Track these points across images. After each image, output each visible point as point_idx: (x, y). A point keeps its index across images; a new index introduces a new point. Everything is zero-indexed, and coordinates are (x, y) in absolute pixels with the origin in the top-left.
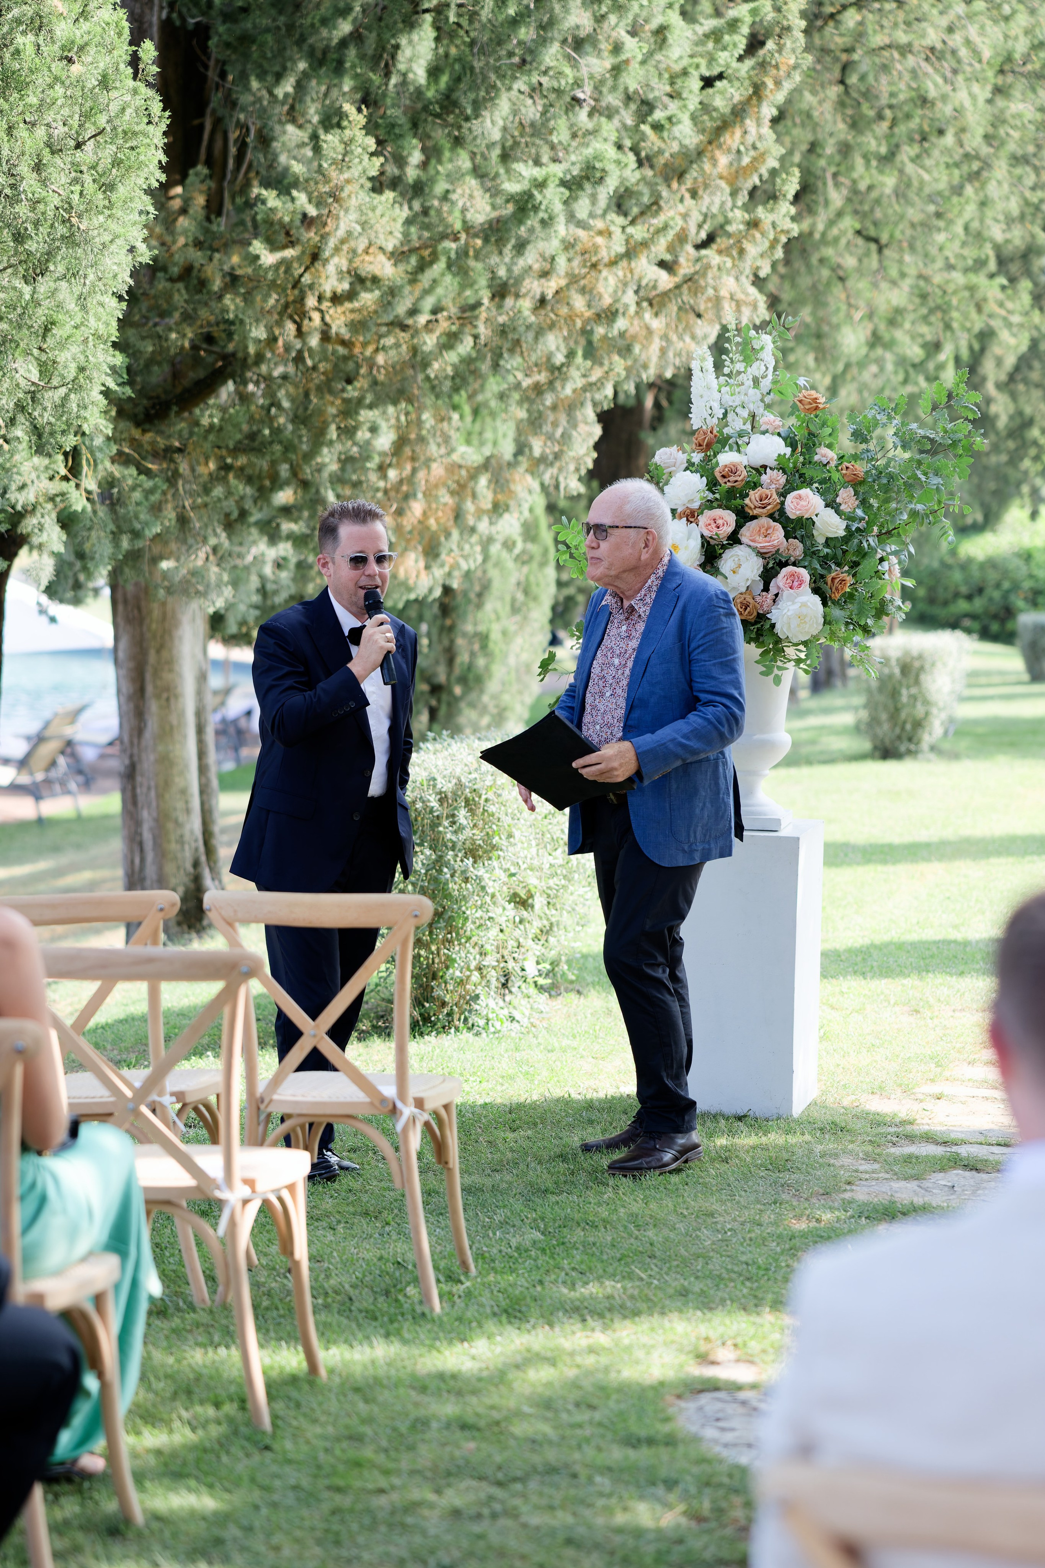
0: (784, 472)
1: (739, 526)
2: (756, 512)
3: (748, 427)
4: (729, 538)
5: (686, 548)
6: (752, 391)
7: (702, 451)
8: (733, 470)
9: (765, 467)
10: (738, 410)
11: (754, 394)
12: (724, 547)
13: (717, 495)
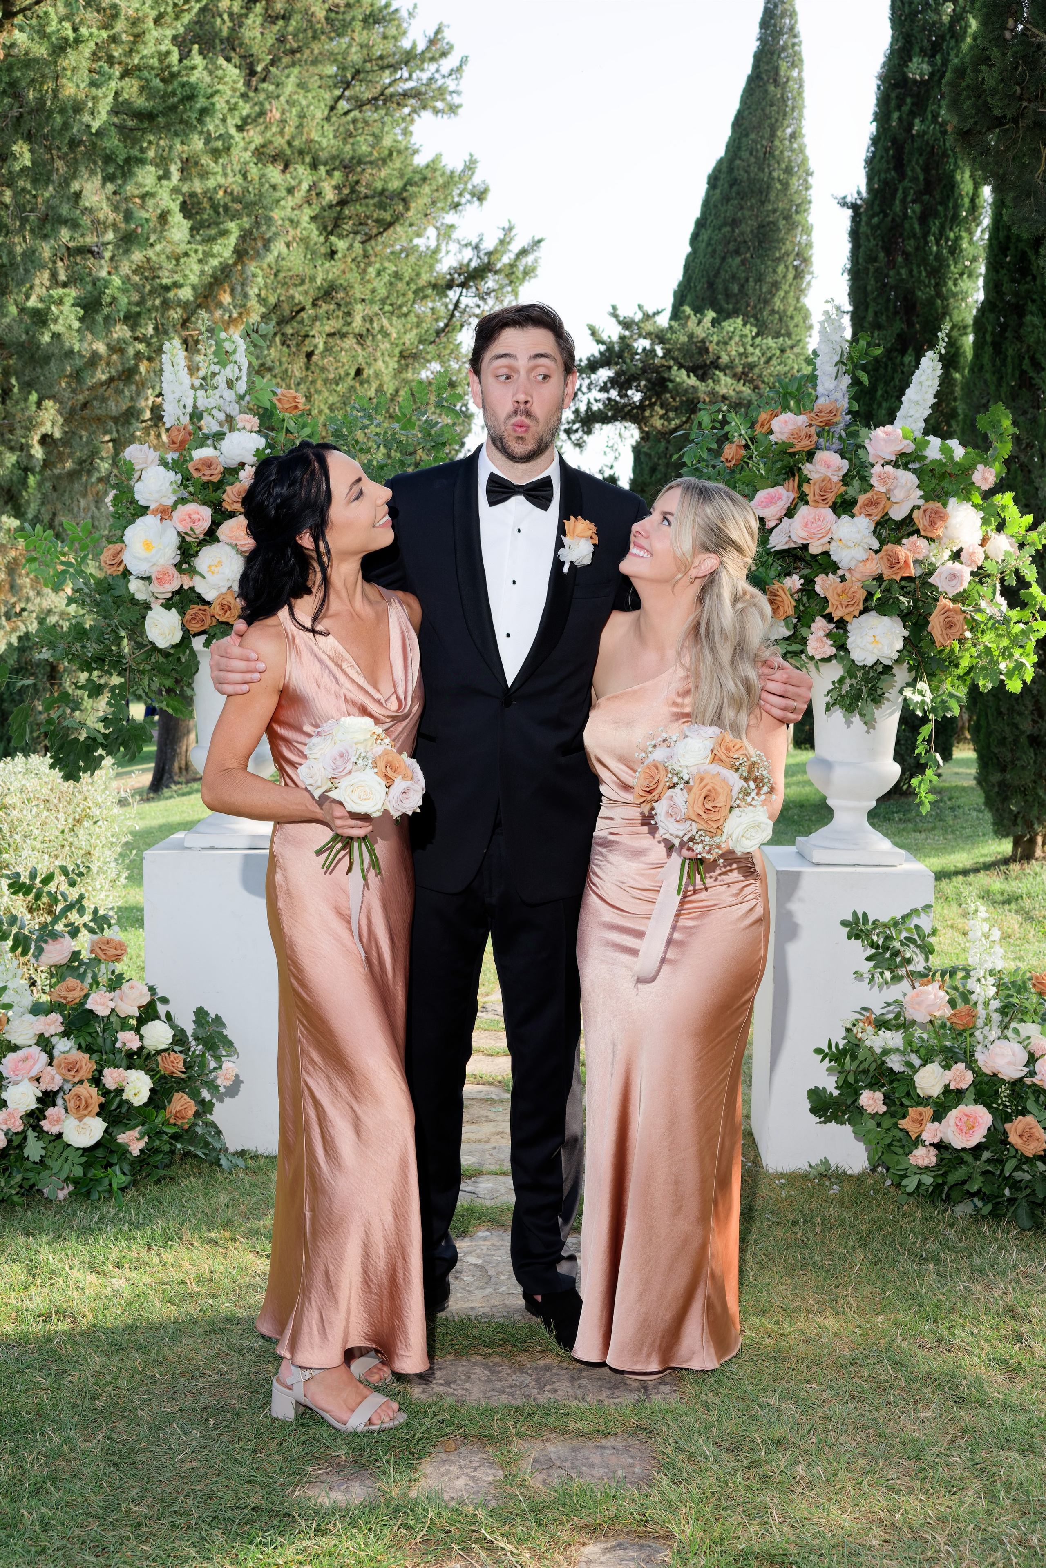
1: (216, 524)
3: (225, 429)
4: (207, 534)
5: (159, 545)
6: (227, 393)
7: (176, 450)
8: (208, 463)
9: (241, 465)
10: (215, 412)
11: (229, 395)
12: (202, 543)
13: (191, 489)
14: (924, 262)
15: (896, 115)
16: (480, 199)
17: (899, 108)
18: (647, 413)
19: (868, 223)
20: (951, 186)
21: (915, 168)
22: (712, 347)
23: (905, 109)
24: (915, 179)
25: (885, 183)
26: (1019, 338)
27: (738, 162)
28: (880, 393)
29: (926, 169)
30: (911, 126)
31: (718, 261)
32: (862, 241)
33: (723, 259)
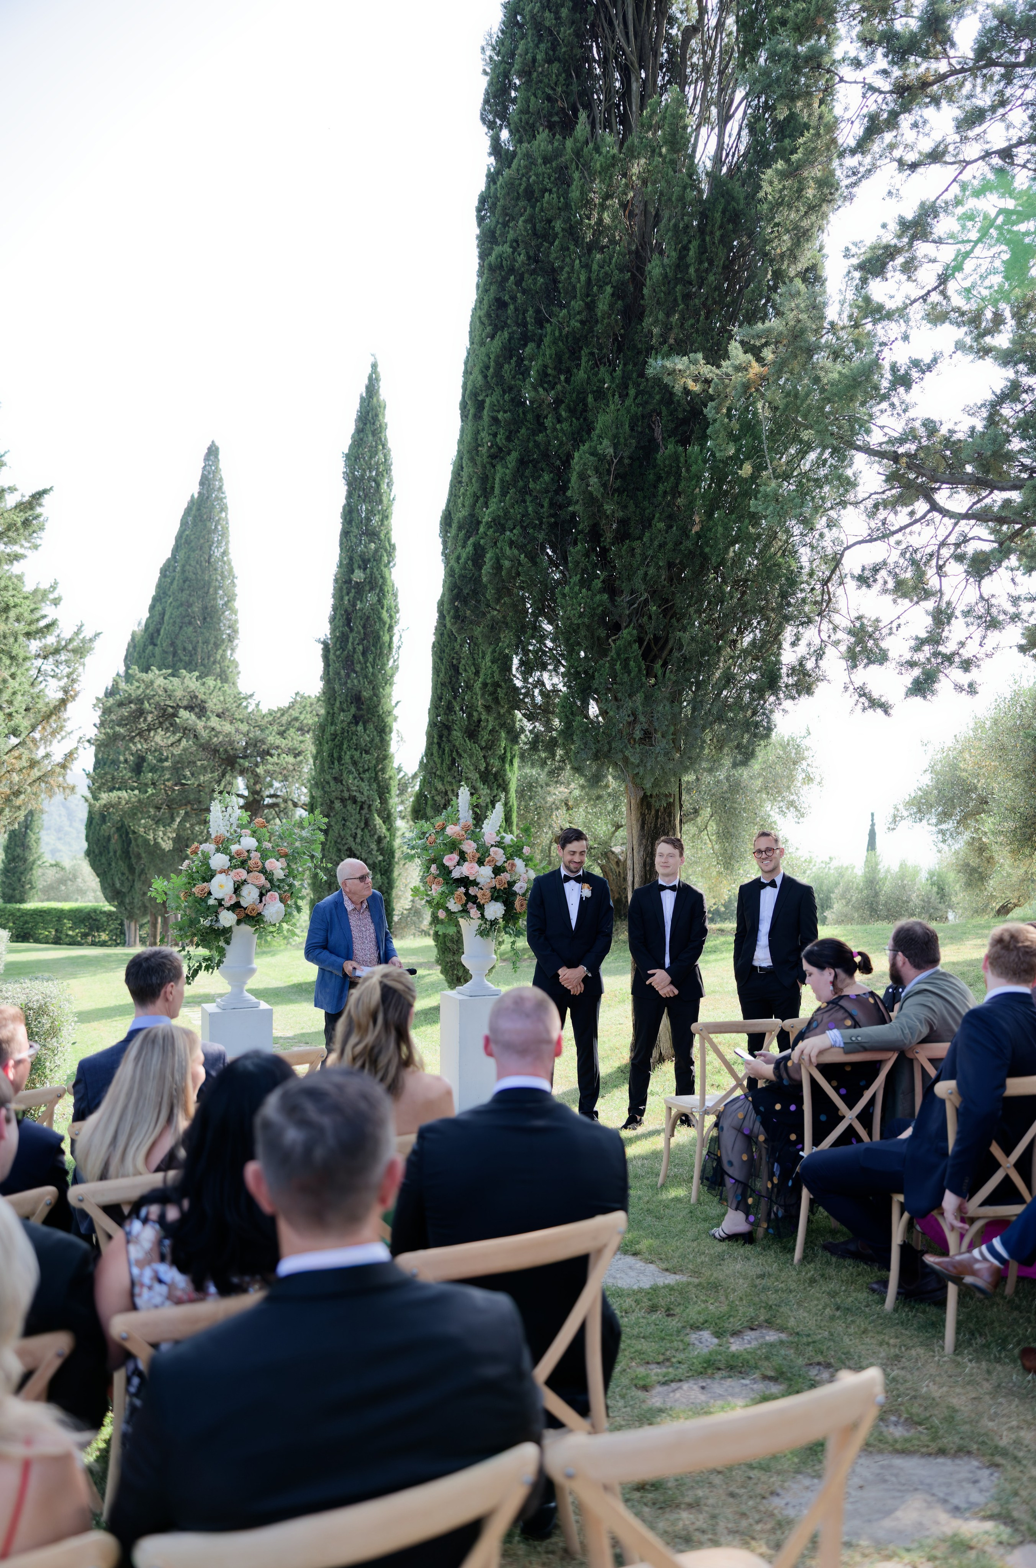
0: (260, 852)
1: (247, 876)
2: (253, 869)
4: (243, 881)
7: (221, 845)
9: (251, 851)
12: (242, 884)
14: (366, 677)
15: (346, 598)
16: (55, 605)
17: (348, 594)
18: (152, 734)
19: (334, 654)
20: (378, 637)
21: (357, 624)
23: (352, 595)
24: (359, 632)
25: (343, 633)
26: (449, 741)
27: (188, 567)
28: (345, 746)
29: (364, 627)
30: (354, 605)
31: (177, 628)
32: (331, 662)
33: (181, 628)
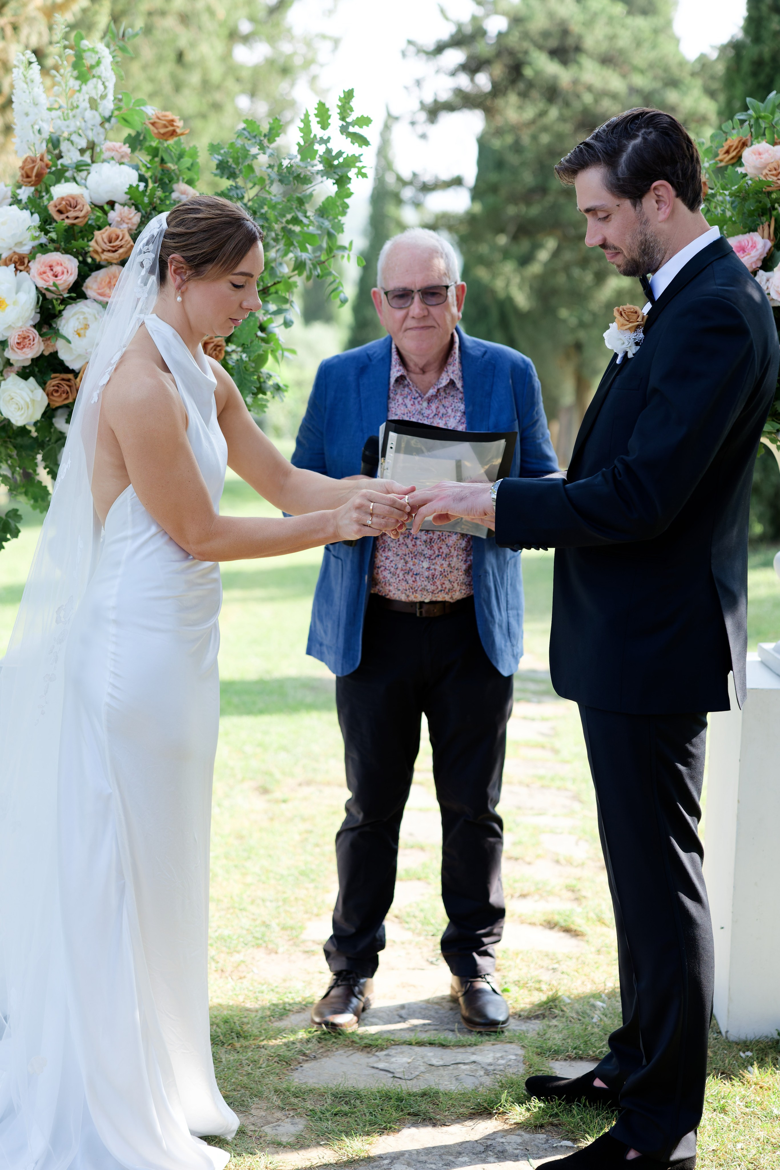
0: (137, 209)
1: (82, 277)
2: (106, 256)
3: (87, 158)
4: (71, 290)
5: (15, 303)
6: (89, 114)
7: (30, 184)
8: (71, 204)
9: (112, 204)
10: (74, 138)
11: (93, 117)
12: (65, 302)
13: (53, 235)
22: (576, 28)
